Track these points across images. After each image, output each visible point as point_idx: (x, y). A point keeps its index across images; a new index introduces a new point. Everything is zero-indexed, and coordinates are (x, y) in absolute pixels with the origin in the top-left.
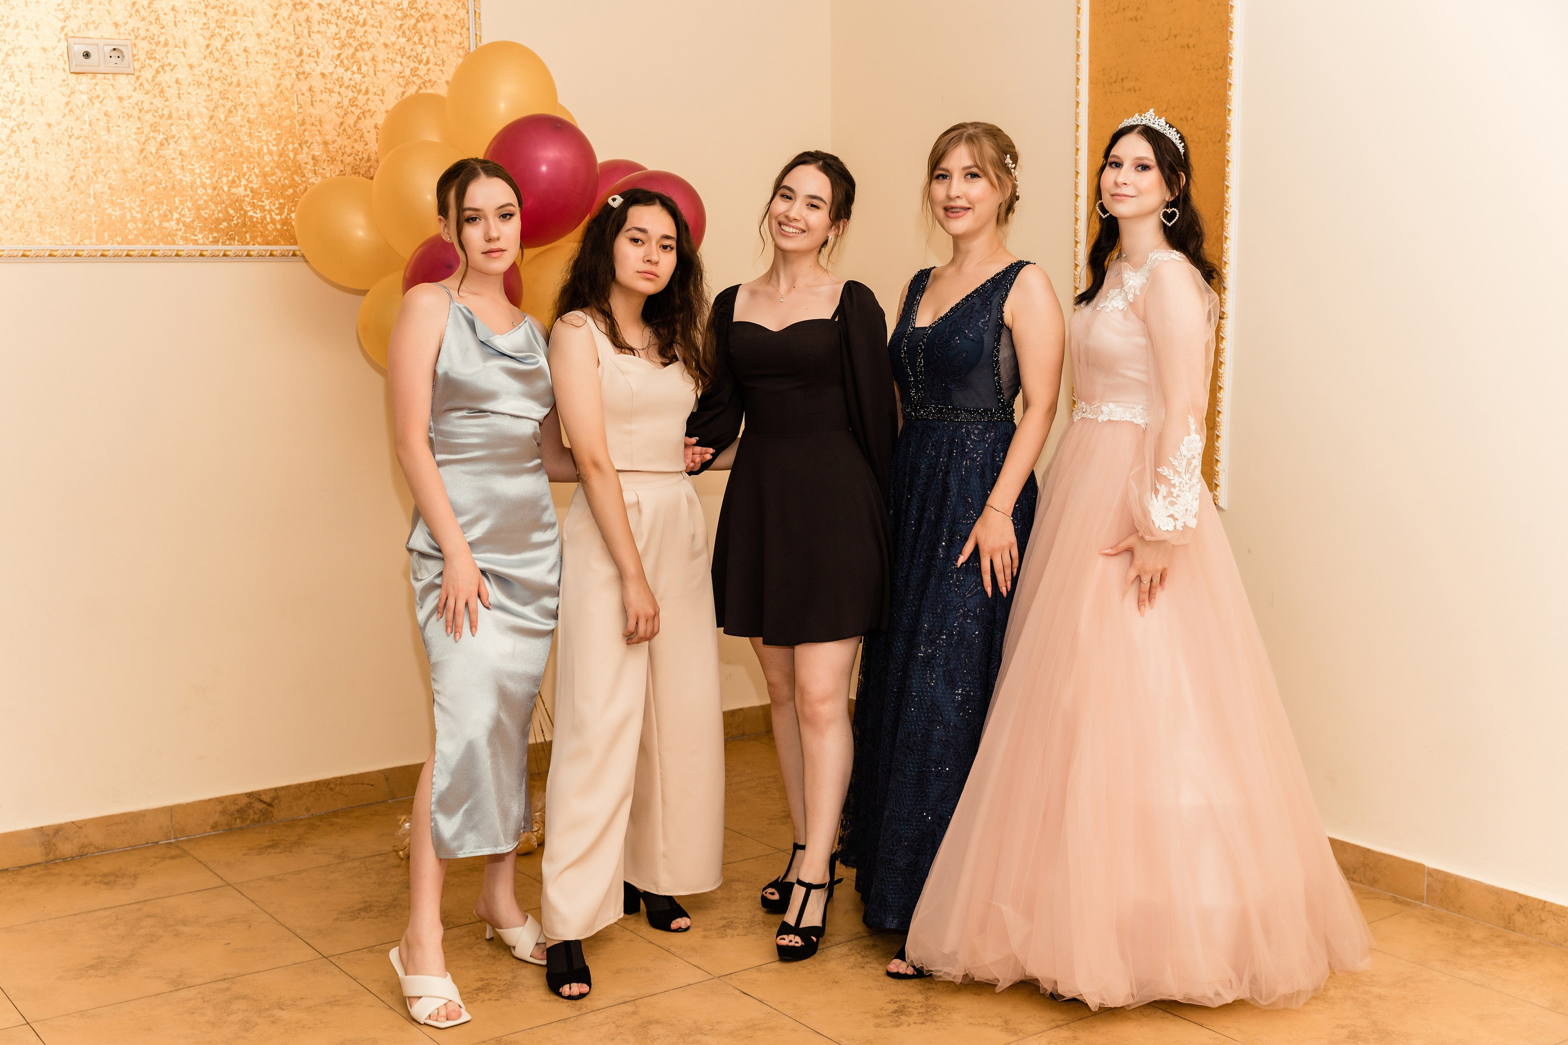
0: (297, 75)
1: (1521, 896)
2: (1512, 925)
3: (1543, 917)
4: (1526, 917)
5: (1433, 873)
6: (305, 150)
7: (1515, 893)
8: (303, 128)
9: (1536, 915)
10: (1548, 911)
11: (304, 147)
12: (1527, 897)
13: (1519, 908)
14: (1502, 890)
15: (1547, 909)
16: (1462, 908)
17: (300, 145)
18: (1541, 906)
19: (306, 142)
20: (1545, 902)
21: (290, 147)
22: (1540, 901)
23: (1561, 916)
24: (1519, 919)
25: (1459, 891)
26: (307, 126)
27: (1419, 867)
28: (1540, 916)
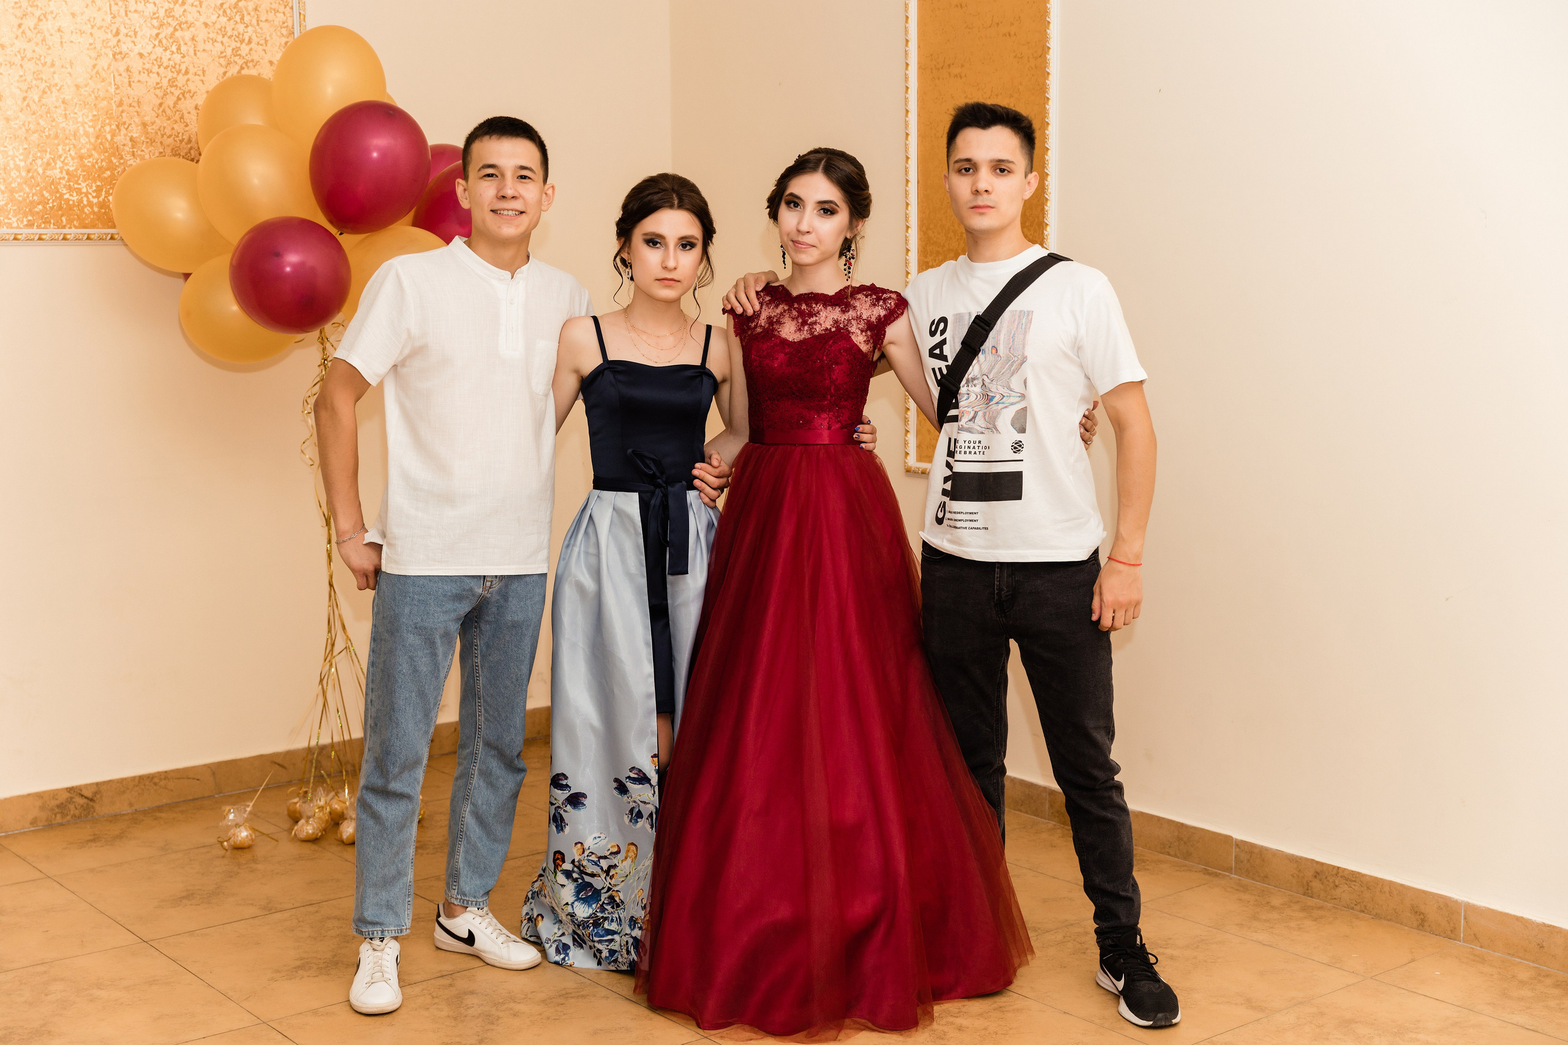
0: (114, 56)
1: (1318, 862)
2: (1310, 892)
3: (1337, 883)
4: (1322, 884)
5: (1241, 845)
6: (123, 131)
7: (1313, 860)
8: (121, 109)
9: (1331, 880)
10: (1341, 877)
11: (122, 128)
12: (1322, 864)
13: (1317, 875)
14: (1301, 858)
15: (1340, 874)
16: (1266, 877)
17: (118, 126)
18: (1335, 872)
19: (124, 123)
20: (1338, 868)
21: (107, 128)
22: (1334, 867)
23: (1352, 881)
24: (1316, 885)
25: (1263, 861)
26: (125, 107)
27: (1227, 839)
28: (1334, 882)
